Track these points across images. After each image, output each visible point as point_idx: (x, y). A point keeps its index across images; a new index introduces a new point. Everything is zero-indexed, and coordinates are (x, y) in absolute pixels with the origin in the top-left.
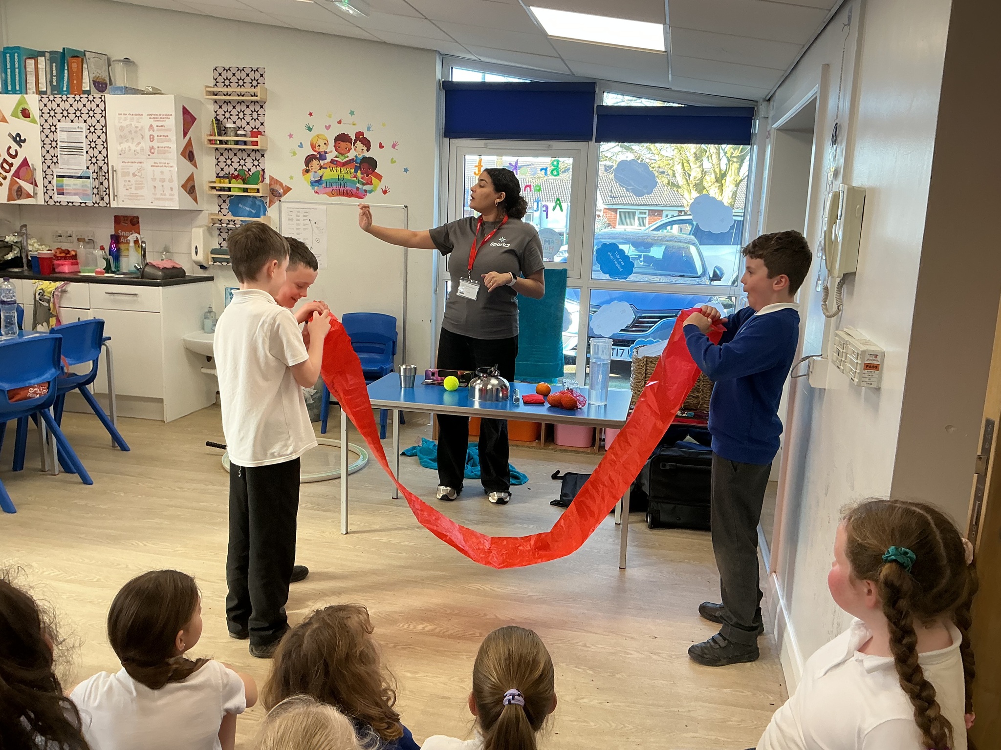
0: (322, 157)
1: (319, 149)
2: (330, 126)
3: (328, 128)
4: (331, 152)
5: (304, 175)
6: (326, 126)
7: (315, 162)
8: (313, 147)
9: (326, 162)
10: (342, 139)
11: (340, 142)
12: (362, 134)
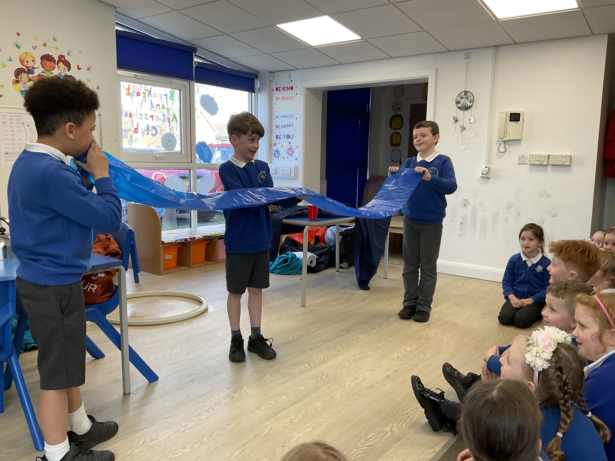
0: (30, 71)
1: (27, 64)
2: (36, 47)
3: (35, 48)
4: (38, 68)
5: (14, 84)
6: (33, 46)
7: (24, 75)
8: (22, 62)
9: (34, 75)
10: (46, 58)
11: (46, 61)
12: (64, 57)
